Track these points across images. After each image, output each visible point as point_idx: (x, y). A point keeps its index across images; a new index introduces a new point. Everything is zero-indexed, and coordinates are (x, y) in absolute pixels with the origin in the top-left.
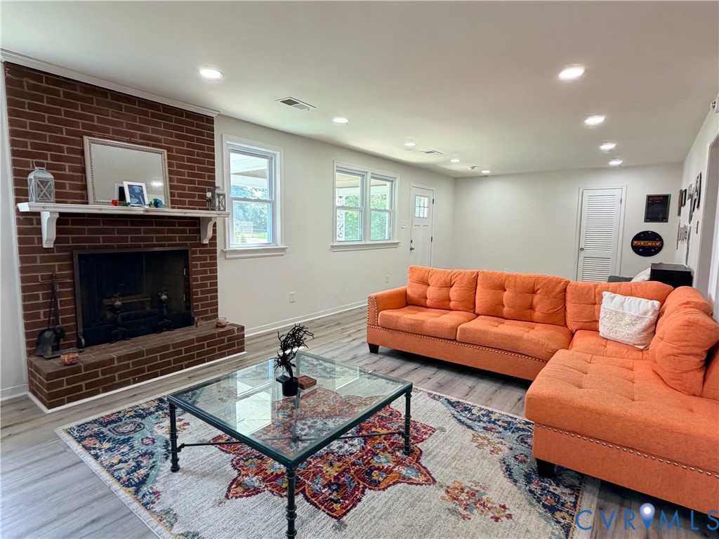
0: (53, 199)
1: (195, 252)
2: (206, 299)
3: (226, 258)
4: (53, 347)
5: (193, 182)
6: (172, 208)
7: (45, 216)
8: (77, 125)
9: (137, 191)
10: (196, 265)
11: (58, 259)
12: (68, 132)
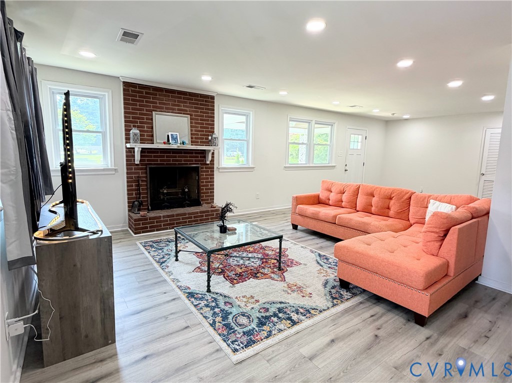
0: (139, 142)
1: (202, 168)
2: (208, 193)
3: (219, 172)
4: (138, 209)
5: (203, 131)
6: (192, 145)
7: (136, 150)
8: (150, 106)
9: (175, 137)
10: (203, 175)
11: (141, 169)
12: (147, 110)
